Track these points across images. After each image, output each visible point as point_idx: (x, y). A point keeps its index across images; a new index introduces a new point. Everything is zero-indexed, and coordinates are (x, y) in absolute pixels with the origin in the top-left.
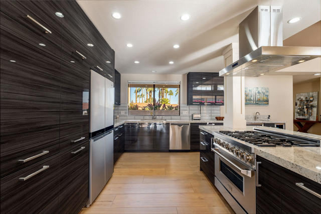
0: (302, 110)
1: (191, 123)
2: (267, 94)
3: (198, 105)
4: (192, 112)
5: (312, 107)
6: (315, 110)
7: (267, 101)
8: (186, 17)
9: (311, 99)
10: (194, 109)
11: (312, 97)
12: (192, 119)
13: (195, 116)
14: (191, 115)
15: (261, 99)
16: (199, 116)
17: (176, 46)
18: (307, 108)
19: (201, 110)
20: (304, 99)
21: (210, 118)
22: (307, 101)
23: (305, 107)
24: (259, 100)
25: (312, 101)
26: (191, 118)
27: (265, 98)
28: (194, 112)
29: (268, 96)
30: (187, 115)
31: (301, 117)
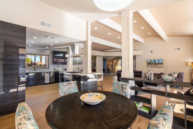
3: (57, 64)
7: (82, 63)
8: (57, 42)
13: (56, 69)
16: (58, 69)
17: (52, 45)
19: (58, 66)
21: (62, 69)
23: (94, 65)
24: (79, 63)
26: (54, 69)
28: (55, 67)
29: (82, 61)
30: (52, 68)
31: (93, 68)
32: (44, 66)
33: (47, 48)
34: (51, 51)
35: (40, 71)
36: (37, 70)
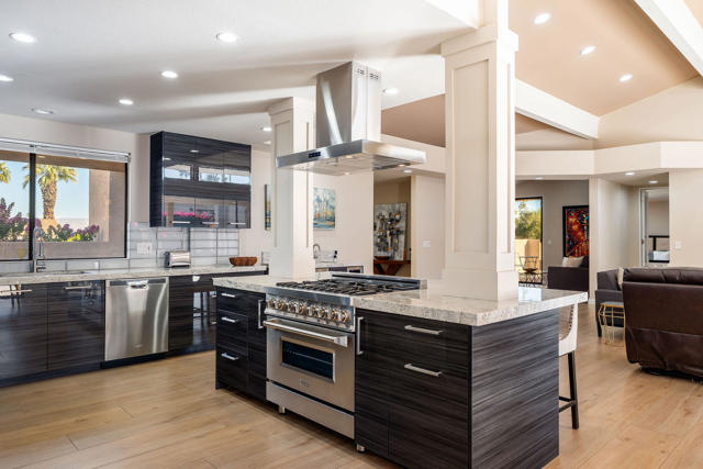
0: (383, 238)
1: (171, 278)
2: (331, 203)
3: (182, 225)
4: (163, 247)
5: (399, 232)
6: (402, 238)
7: (333, 219)
9: (397, 217)
10: (170, 237)
11: (399, 213)
12: (167, 265)
13: (175, 258)
14: (161, 252)
15: (322, 215)
16: (186, 256)
17: (170, 75)
18: (391, 234)
19: (189, 240)
20: (387, 217)
22: (392, 220)
23: (388, 232)
24: (318, 217)
25: (398, 221)
26: (162, 262)
27: (329, 214)
28: (169, 245)
29: (334, 208)
30: (151, 254)
31: (382, 254)
32: (84, 239)
33: (126, 102)
34: (141, 136)
35: (67, 271)
36: (50, 266)
